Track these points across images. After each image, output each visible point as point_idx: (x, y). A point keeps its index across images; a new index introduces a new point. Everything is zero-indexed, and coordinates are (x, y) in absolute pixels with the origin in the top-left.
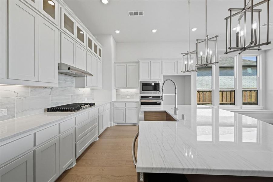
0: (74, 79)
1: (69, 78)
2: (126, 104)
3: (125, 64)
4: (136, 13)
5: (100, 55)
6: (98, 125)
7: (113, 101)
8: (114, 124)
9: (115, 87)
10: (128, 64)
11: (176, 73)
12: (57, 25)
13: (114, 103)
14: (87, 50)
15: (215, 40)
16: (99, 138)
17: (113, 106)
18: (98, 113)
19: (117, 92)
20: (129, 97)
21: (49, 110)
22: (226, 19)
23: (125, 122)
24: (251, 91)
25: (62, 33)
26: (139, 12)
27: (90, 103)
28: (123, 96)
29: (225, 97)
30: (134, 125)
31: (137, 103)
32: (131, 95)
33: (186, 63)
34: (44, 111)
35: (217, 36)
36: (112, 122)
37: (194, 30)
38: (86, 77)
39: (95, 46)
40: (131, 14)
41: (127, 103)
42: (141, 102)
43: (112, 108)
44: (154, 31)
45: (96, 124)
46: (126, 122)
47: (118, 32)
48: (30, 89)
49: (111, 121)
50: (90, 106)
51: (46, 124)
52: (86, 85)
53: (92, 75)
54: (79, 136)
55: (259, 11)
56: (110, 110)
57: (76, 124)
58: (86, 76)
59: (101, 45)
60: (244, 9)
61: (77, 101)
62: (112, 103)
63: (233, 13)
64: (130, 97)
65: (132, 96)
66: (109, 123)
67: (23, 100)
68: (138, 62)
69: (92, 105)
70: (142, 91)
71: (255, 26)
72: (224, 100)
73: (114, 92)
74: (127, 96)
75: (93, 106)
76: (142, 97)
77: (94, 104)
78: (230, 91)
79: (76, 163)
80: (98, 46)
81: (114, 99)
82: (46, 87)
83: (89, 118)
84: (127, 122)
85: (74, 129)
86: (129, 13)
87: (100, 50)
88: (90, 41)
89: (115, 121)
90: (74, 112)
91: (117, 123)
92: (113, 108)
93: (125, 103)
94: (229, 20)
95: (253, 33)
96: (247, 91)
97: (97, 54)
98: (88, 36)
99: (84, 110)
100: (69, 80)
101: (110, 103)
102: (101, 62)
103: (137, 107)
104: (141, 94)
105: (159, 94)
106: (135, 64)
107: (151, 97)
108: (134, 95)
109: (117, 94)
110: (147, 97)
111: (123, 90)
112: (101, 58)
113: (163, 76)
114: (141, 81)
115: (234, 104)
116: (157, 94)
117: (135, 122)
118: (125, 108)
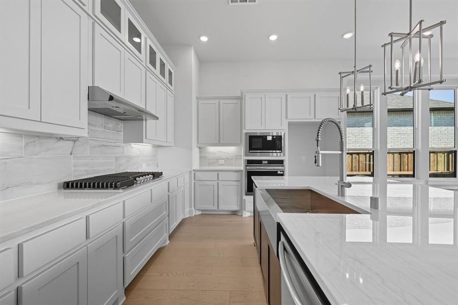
0: (121, 125)
1: (112, 123)
2: (218, 174)
3: (217, 101)
5: (171, 83)
6: (168, 216)
7: (194, 168)
8: (197, 211)
10: (222, 102)
11: (313, 117)
12: (84, 5)
13: (197, 173)
14: (147, 69)
17: (195, 179)
18: (169, 192)
19: (200, 152)
21: (68, 185)
23: (216, 209)
25: (96, 23)
27: (153, 173)
28: (213, 161)
30: (234, 213)
31: (240, 173)
32: (227, 158)
34: (56, 187)
36: (193, 208)
37: (348, 36)
38: (144, 122)
39: (163, 65)
41: (220, 173)
42: (248, 172)
43: (193, 181)
44: (273, 38)
45: (165, 213)
46: (218, 208)
47: (204, 39)
48: (24, 141)
49: (191, 207)
50: (153, 179)
51: (52, 220)
52: (146, 138)
53: (157, 118)
54: (131, 240)
56: (188, 185)
57: (126, 215)
58: (146, 120)
59: (172, 65)
61: (127, 168)
62: (193, 172)
64: (225, 161)
65: (228, 160)
66: (187, 210)
67: (5, 163)
68: (240, 98)
69: (156, 175)
70: (250, 150)
73: (196, 152)
74: (223, 163)
75: (158, 177)
76: (249, 162)
77: (161, 174)
79: (125, 298)
80: (168, 65)
81: (196, 166)
82: (61, 138)
83: (151, 202)
84: (220, 209)
85: (121, 225)
87: (170, 73)
88: (153, 53)
90: (121, 191)
91: (202, 211)
92: (195, 183)
93: (216, 173)
97: (166, 80)
98: (149, 42)
99: (142, 186)
100: (110, 126)
101: (190, 172)
102: (172, 95)
103: (240, 180)
104: (246, 155)
105: (280, 156)
106: (235, 101)
107: (266, 162)
108: (232, 159)
109: (201, 157)
110: (260, 162)
111: (212, 149)
112: (172, 88)
113: (289, 122)
114: (247, 131)
115: (413, 176)
116: (277, 156)
117: (235, 208)
118: (216, 183)
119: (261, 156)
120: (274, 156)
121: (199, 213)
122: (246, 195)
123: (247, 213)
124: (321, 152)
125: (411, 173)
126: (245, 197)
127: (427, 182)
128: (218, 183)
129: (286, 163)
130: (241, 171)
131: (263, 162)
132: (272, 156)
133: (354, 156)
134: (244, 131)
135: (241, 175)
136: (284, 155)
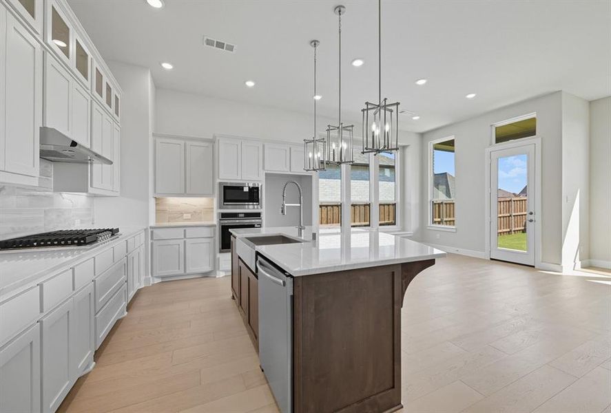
0: (51, 168)
2: (185, 231)
3: (182, 142)
4: (220, 45)
5: (117, 113)
6: (127, 281)
7: (150, 225)
8: (155, 279)
9: (155, 192)
10: (188, 143)
11: (289, 170)
12: (37, 33)
13: (155, 231)
14: (93, 98)
15: (349, 130)
16: (127, 311)
17: (152, 239)
18: (127, 252)
19: (156, 204)
20: (189, 216)
22: (363, 110)
23: (182, 272)
24: (389, 205)
25: (48, 53)
26: (227, 45)
28: (174, 215)
29: (358, 215)
30: (206, 275)
31: (213, 228)
32: (195, 212)
33: (310, 155)
35: (352, 126)
36: (150, 276)
38: (89, 166)
39: (109, 91)
40: (209, 43)
41: (188, 229)
42: (222, 226)
43: (150, 242)
44: (250, 84)
45: (124, 277)
46: (185, 272)
47: (167, 66)
49: (146, 274)
50: (111, 236)
52: (92, 186)
53: (111, 163)
54: (100, 300)
55: (391, 111)
56: (144, 246)
57: (96, 272)
58: (92, 163)
60: (379, 106)
61: (57, 226)
62: (150, 230)
63: (369, 107)
64: (192, 215)
65: (195, 214)
66: (143, 278)
68: (213, 142)
69: (113, 232)
70: (224, 202)
71: (387, 128)
72: (357, 219)
73: (152, 202)
74: (190, 218)
75: (116, 234)
76: (224, 216)
77: (117, 230)
78: (365, 205)
79: (94, 363)
80: (115, 90)
81: (152, 223)
83: (114, 261)
84: (187, 272)
86: (205, 39)
87: (117, 99)
88: (99, 77)
89: (158, 272)
91: (162, 277)
92: (152, 244)
93: (182, 230)
94: (365, 112)
95: (386, 136)
96: (384, 205)
97: (112, 111)
98: (96, 64)
101: (145, 230)
102: (119, 129)
103: (213, 236)
104: (220, 208)
105: (257, 208)
106: (207, 144)
107: (243, 215)
108: (201, 213)
109: (157, 211)
110: (235, 215)
111: (173, 201)
112: (118, 119)
113: (266, 174)
114: (221, 181)
115: (369, 225)
116: (254, 208)
117: (207, 268)
118: (183, 241)
119: (236, 208)
120: (250, 208)
121: (158, 281)
122: (220, 252)
123: (221, 273)
124: (286, 205)
125: (368, 223)
126: (219, 255)
127: (378, 229)
128: (185, 242)
129: (263, 216)
130: (214, 226)
131: (240, 215)
132: (249, 208)
133: (335, 207)
134: (218, 181)
135: (214, 230)
136: (261, 208)
